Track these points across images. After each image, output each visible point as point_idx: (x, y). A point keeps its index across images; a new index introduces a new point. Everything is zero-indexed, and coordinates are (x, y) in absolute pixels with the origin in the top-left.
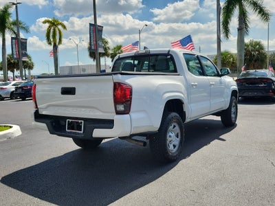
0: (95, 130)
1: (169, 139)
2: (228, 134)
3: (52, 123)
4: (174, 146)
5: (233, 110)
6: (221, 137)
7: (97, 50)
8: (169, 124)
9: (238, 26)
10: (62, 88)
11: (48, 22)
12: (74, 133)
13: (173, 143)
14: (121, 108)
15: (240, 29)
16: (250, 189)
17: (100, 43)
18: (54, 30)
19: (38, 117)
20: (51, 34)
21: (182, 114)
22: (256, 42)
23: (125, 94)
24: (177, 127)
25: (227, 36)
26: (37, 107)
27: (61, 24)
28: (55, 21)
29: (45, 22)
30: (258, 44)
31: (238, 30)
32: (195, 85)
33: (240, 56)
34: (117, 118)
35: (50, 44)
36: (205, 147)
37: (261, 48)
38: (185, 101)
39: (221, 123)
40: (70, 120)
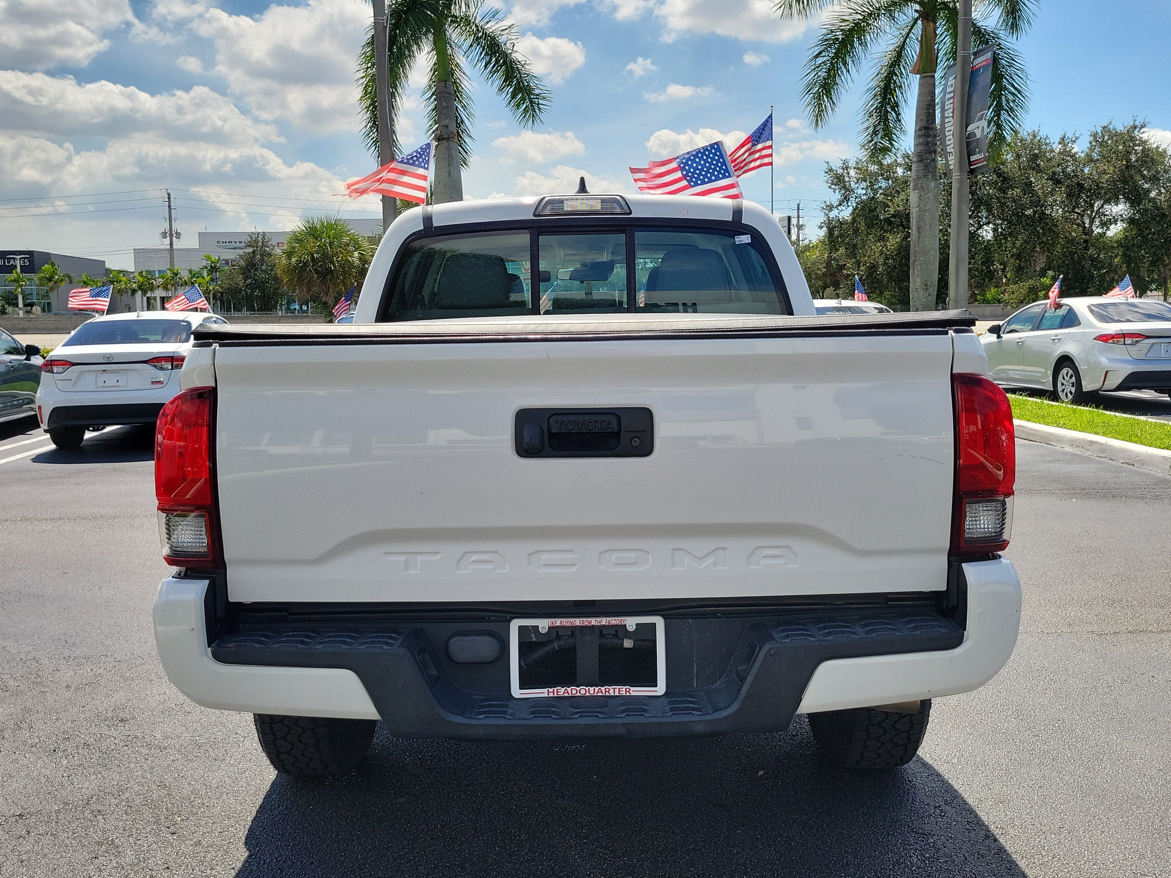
40: (543, 624)
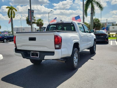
0: (45, 56)
1: (74, 59)
2: (93, 57)
3: (24, 53)
4: (76, 62)
5: (94, 47)
6: (91, 58)
7: (31, 21)
8: (74, 53)
9: (91, 12)
10: (29, 38)
11: (9, 8)
12: (35, 58)
13: (75, 61)
14: (57, 46)
15: (92, 13)
16: (111, 79)
17: (33, 18)
18: (11, 11)
19: (17, 51)
20: (10, 13)
21: (79, 49)
22: (97, 19)
23: (59, 40)
24: (77, 54)
25: (86, 16)
26: (16, 46)
27: (14, 9)
28: (12, 7)
29: (7, 8)
30: (98, 19)
31: (91, 13)
32: (83, 37)
33: (92, 24)
34: (56, 51)
35: (10, 17)
36: (86, 62)
37: (99, 21)
38: (80, 43)
39: (90, 52)
40: (33, 52)
